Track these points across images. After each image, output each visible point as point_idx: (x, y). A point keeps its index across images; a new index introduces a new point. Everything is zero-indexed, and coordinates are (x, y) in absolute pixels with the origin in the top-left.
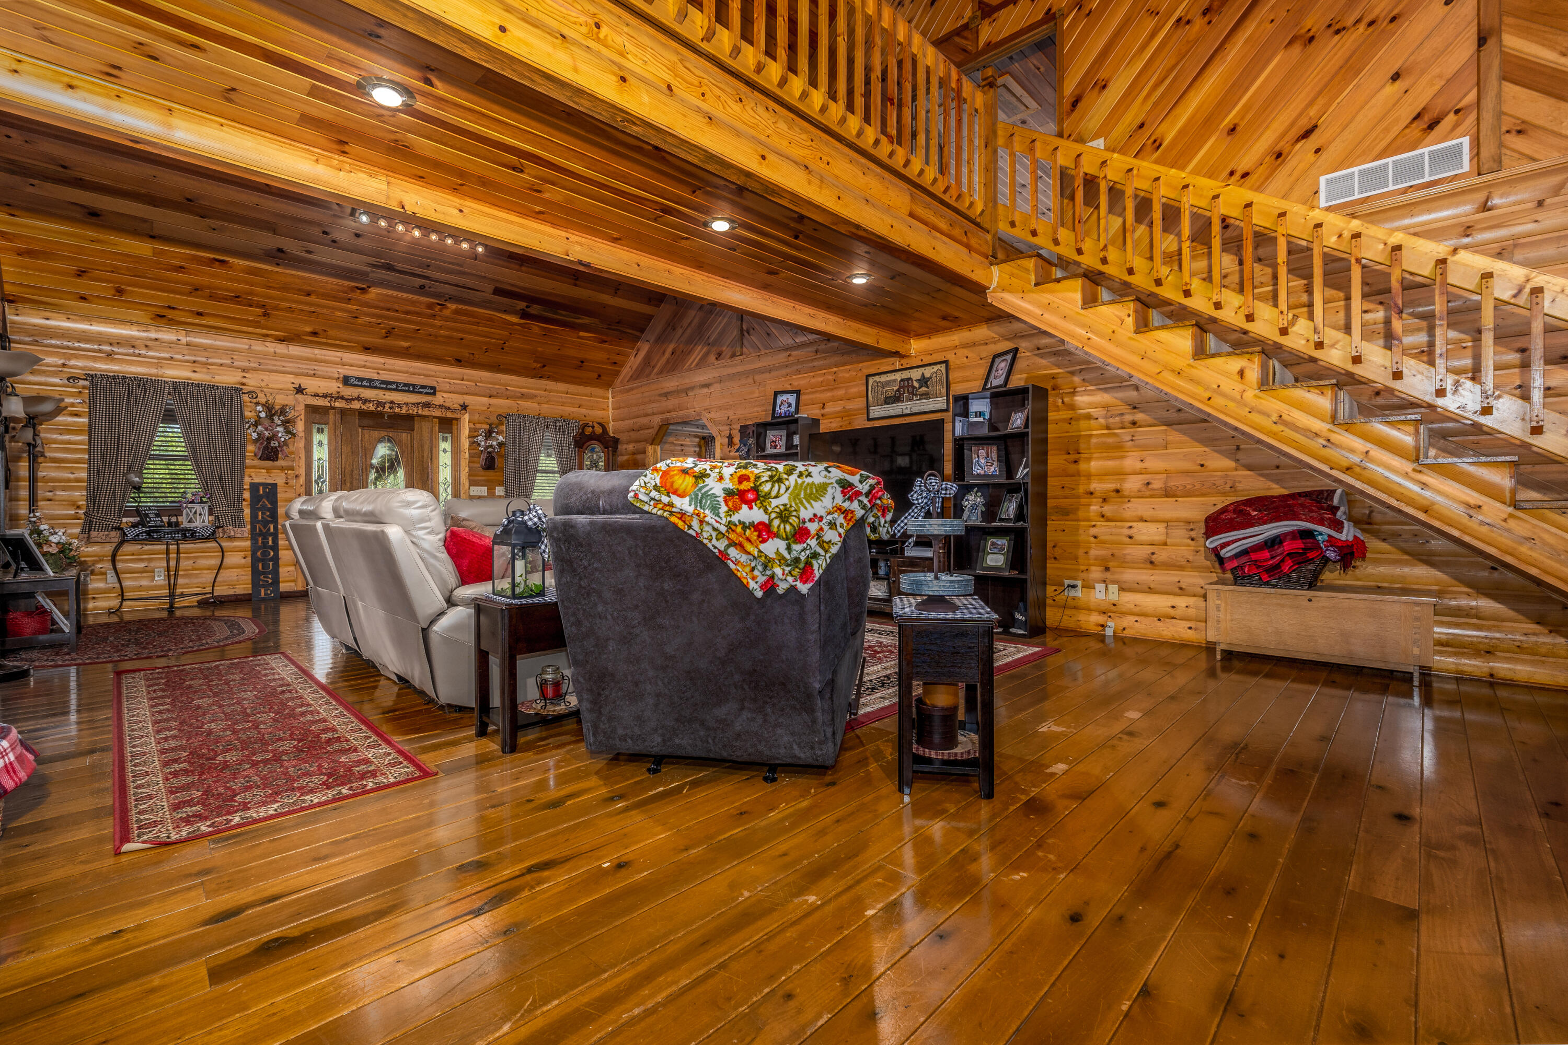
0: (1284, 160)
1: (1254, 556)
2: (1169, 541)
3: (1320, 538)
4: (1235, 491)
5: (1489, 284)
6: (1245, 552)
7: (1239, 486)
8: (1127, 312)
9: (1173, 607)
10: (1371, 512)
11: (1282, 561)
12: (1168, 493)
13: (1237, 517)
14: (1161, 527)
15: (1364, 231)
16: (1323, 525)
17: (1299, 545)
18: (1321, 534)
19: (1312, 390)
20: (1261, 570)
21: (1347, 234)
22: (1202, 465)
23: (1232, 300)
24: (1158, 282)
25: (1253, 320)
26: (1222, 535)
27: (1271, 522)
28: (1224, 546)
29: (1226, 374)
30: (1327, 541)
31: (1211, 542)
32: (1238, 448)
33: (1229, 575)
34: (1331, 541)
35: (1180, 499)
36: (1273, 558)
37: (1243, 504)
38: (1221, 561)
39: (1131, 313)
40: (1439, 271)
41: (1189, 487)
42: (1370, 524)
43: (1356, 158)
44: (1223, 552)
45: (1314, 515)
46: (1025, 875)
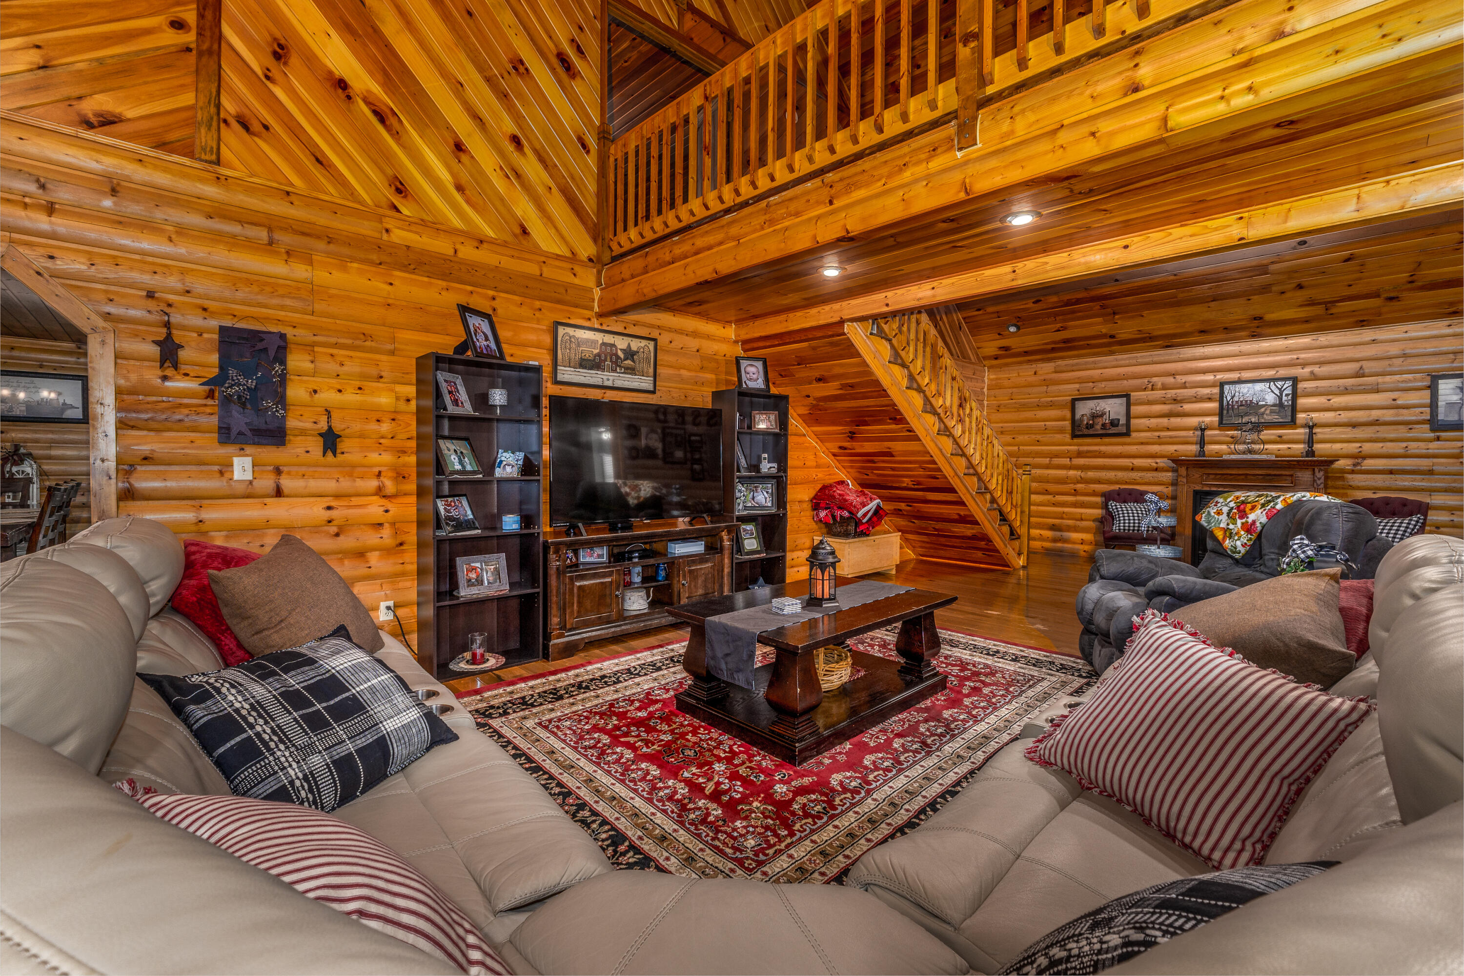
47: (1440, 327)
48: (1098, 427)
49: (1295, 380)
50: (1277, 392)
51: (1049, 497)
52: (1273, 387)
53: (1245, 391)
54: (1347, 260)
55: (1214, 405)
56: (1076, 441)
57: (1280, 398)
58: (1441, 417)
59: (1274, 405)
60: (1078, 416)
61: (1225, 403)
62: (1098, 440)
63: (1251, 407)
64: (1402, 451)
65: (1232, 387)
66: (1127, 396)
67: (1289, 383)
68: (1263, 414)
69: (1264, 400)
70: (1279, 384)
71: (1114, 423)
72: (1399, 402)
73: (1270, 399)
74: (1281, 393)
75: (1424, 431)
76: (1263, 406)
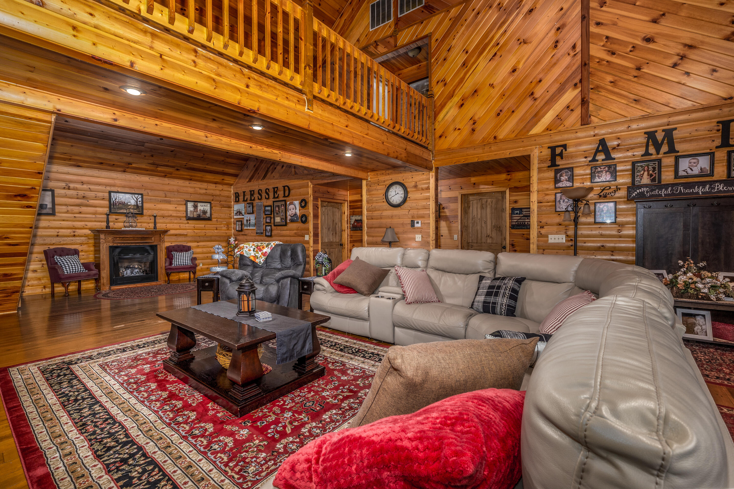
47: (187, 183)
49: (143, 195)
50: (135, 199)
52: (134, 197)
53: (121, 197)
54: (172, 151)
55: (107, 203)
57: (137, 202)
58: (189, 215)
59: (134, 205)
61: (112, 202)
63: (124, 205)
64: (178, 227)
65: (115, 194)
66: (51, 191)
67: (140, 196)
68: (130, 209)
69: (130, 202)
70: (136, 196)
71: (43, 207)
72: (177, 209)
73: (133, 202)
74: (137, 200)
75: (184, 220)
76: (130, 205)
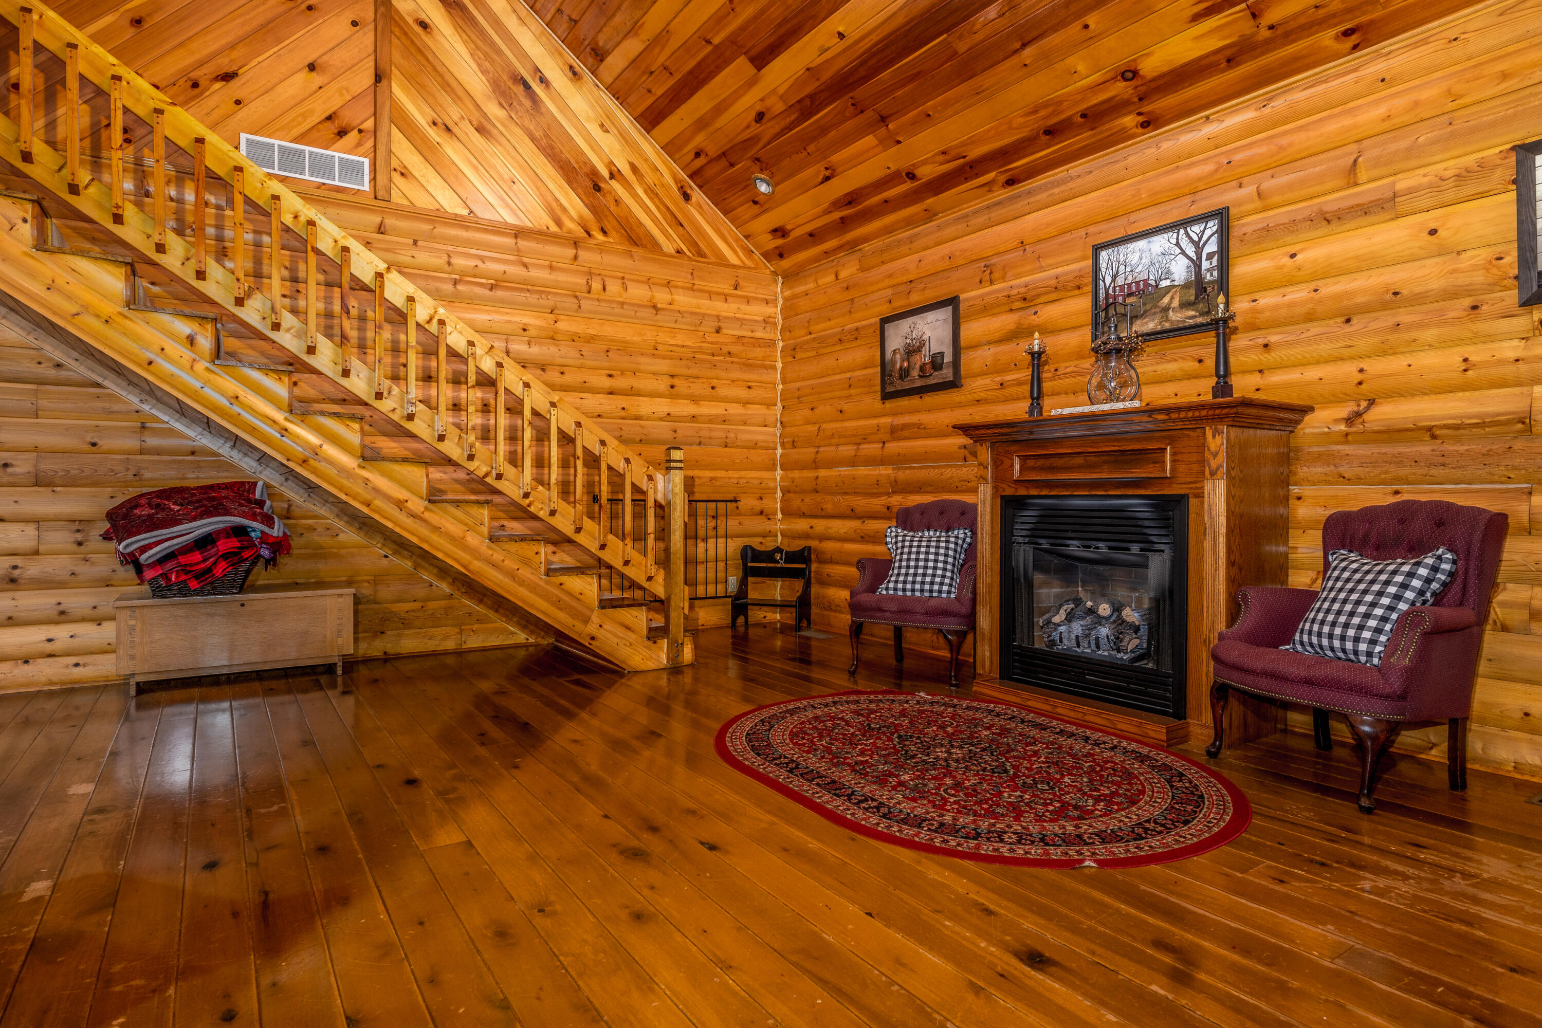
0: (202, 93)
1: (182, 560)
2: (42, 548)
3: (253, 534)
4: (141, 480)
5: (413, 307)
6: (170, 556)
7: (147, 475)
8: (22, 214)
9: (50, 640)
10: (290, 506)
11: (215, 563)
12: (39, 481)
13: (157, 513)
14: (31, 530)
15: (318, 222)
16: (256, 520)
17: (234, 543)
18: (254, 531)
19: (271, 374)
20: (189, 576)
21: (303, 219)
22: (94, 444)
23: (177, 246)
24: (74, 189)
25: (204, 279)
26: (138, 537)
27: (201, 518)
28: (144, 549)
29: (172, 336)
30: (260, 538)
31: (126, 547)
32: (143, 427)
33: (146, 588)
34: (264, 536)
35: (58, 489)
36: (205, 560)
37: (158, 497)
38: (139, 569)
39: (29, 218)
40: (378, 284)
41: (73, 472)
42: (288, 518)
43: (277, 130)
44: (143, 558)
45: (246, 509)
46: (121, 1020)
48: (915, 373)
49: (1222, 216)
50: (1191, 251)
51: (855, 524)
52: (1185, 243)
53: (1136, 258)
55: (1081, 305)
56: (890, 405)
57: (1197, 265)
59: (1187, 285)
60: (888, 355)
61: (1102, 294)
62: (914, 401)
63: (1147, 294)
65: (1114, 253)
66: (952, 302)
67: (1212, 226)
68: (1166, 309)
69: (1168, 274)
70: (1196, 230)
71: (936, 363)
73: (1180, 270)
74: (1199, 252)
76: (1168, 289)
